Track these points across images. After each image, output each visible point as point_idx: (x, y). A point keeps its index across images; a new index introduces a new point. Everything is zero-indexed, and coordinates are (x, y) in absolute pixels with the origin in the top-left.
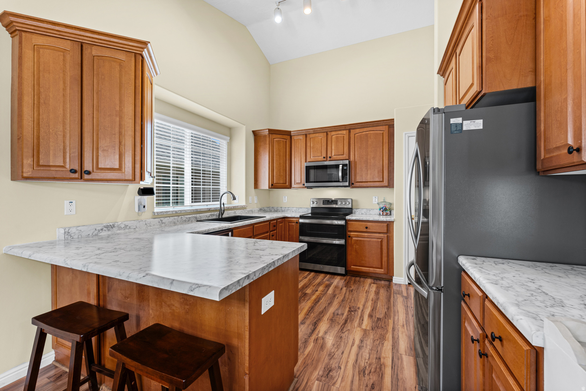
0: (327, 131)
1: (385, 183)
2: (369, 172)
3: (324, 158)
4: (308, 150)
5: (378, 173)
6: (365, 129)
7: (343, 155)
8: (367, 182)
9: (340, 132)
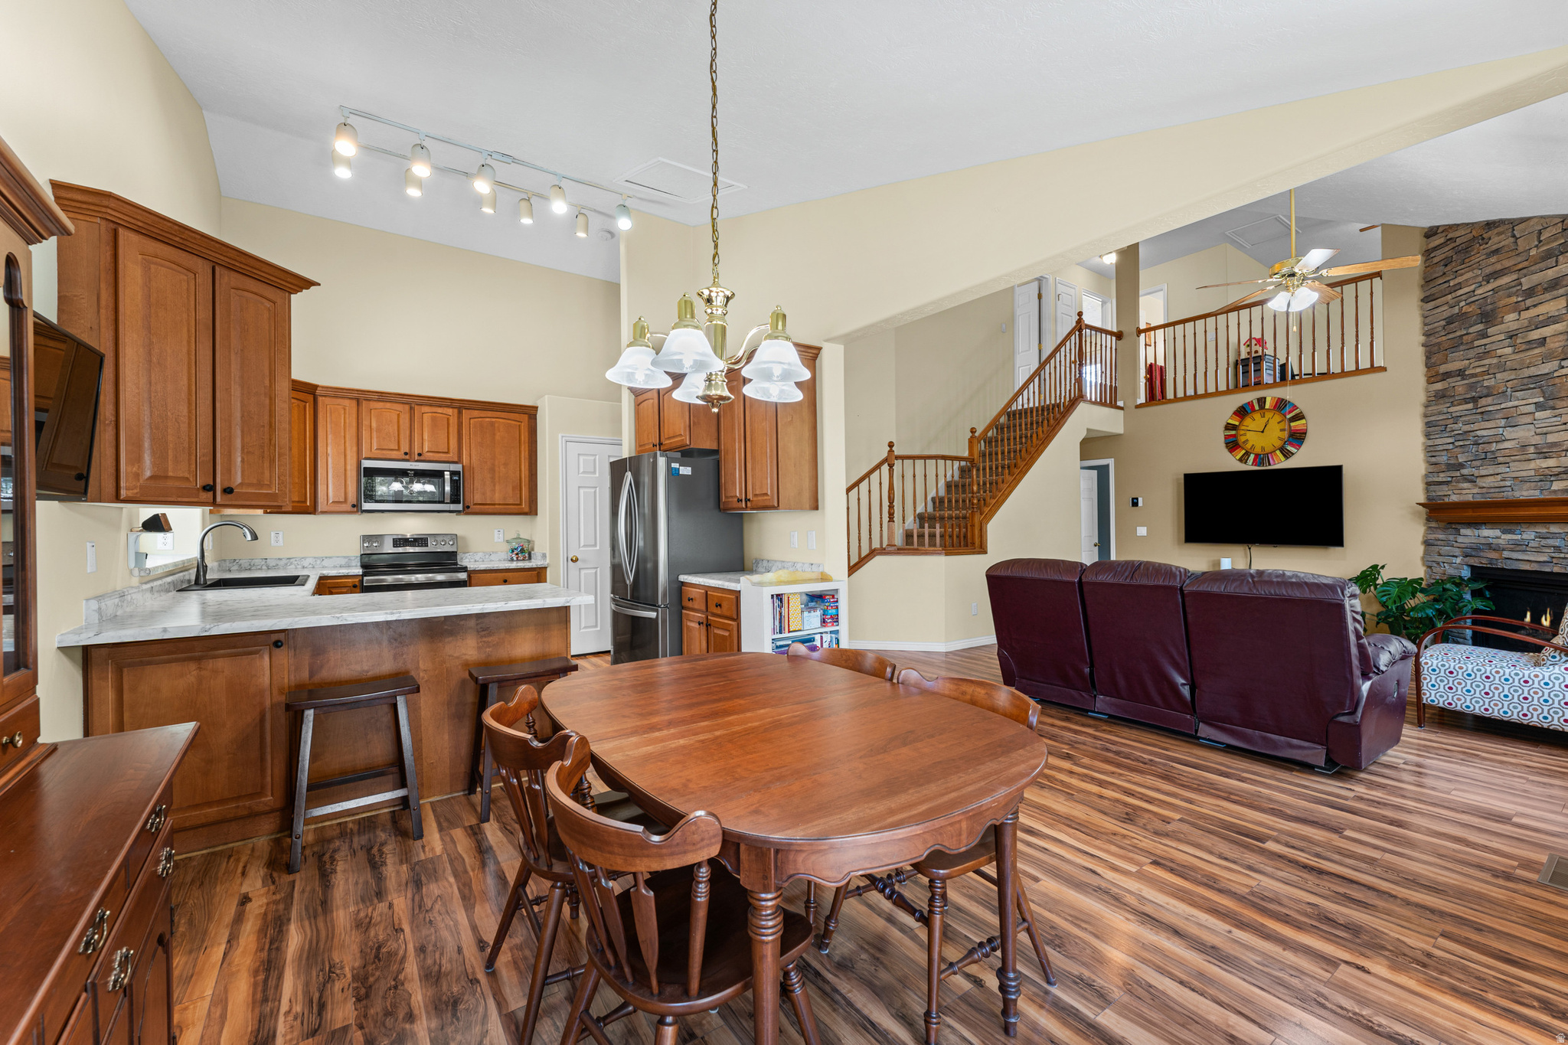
0: (413, 403)
1: (525, 506)
2: (497, 487)
3: (406, 454)
4: (365, 434)
5: (513, 490)
6: (490, 414)
7: (447, 453)
8: (494, 504)
9: (440, 410)
